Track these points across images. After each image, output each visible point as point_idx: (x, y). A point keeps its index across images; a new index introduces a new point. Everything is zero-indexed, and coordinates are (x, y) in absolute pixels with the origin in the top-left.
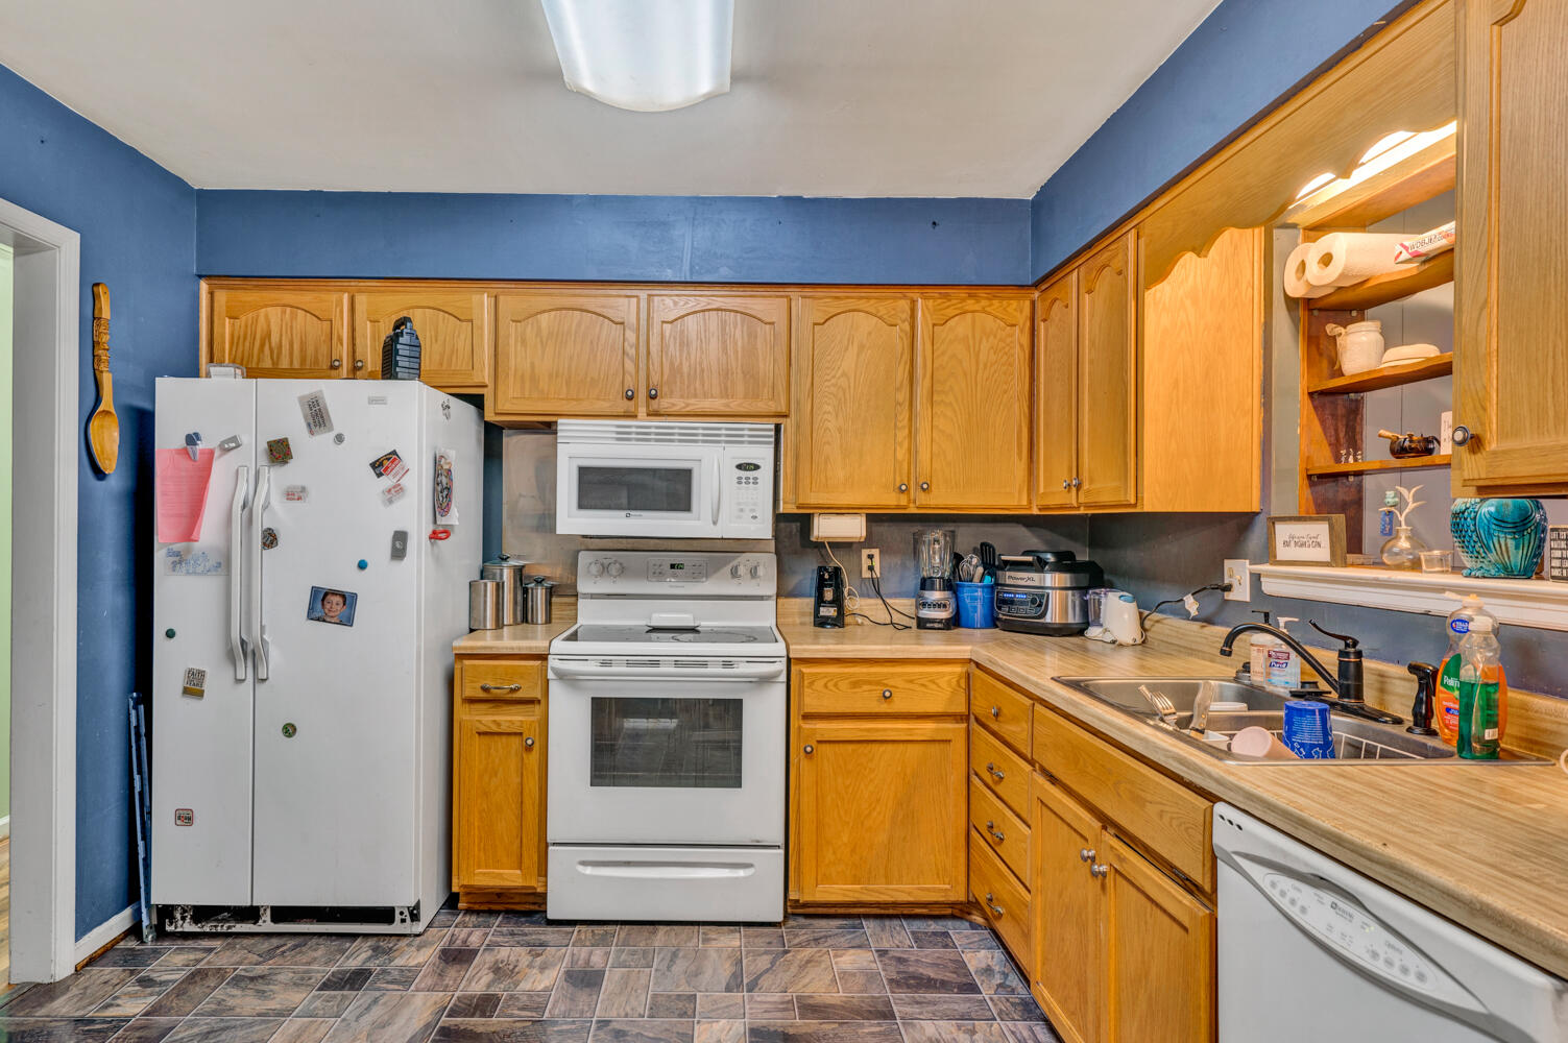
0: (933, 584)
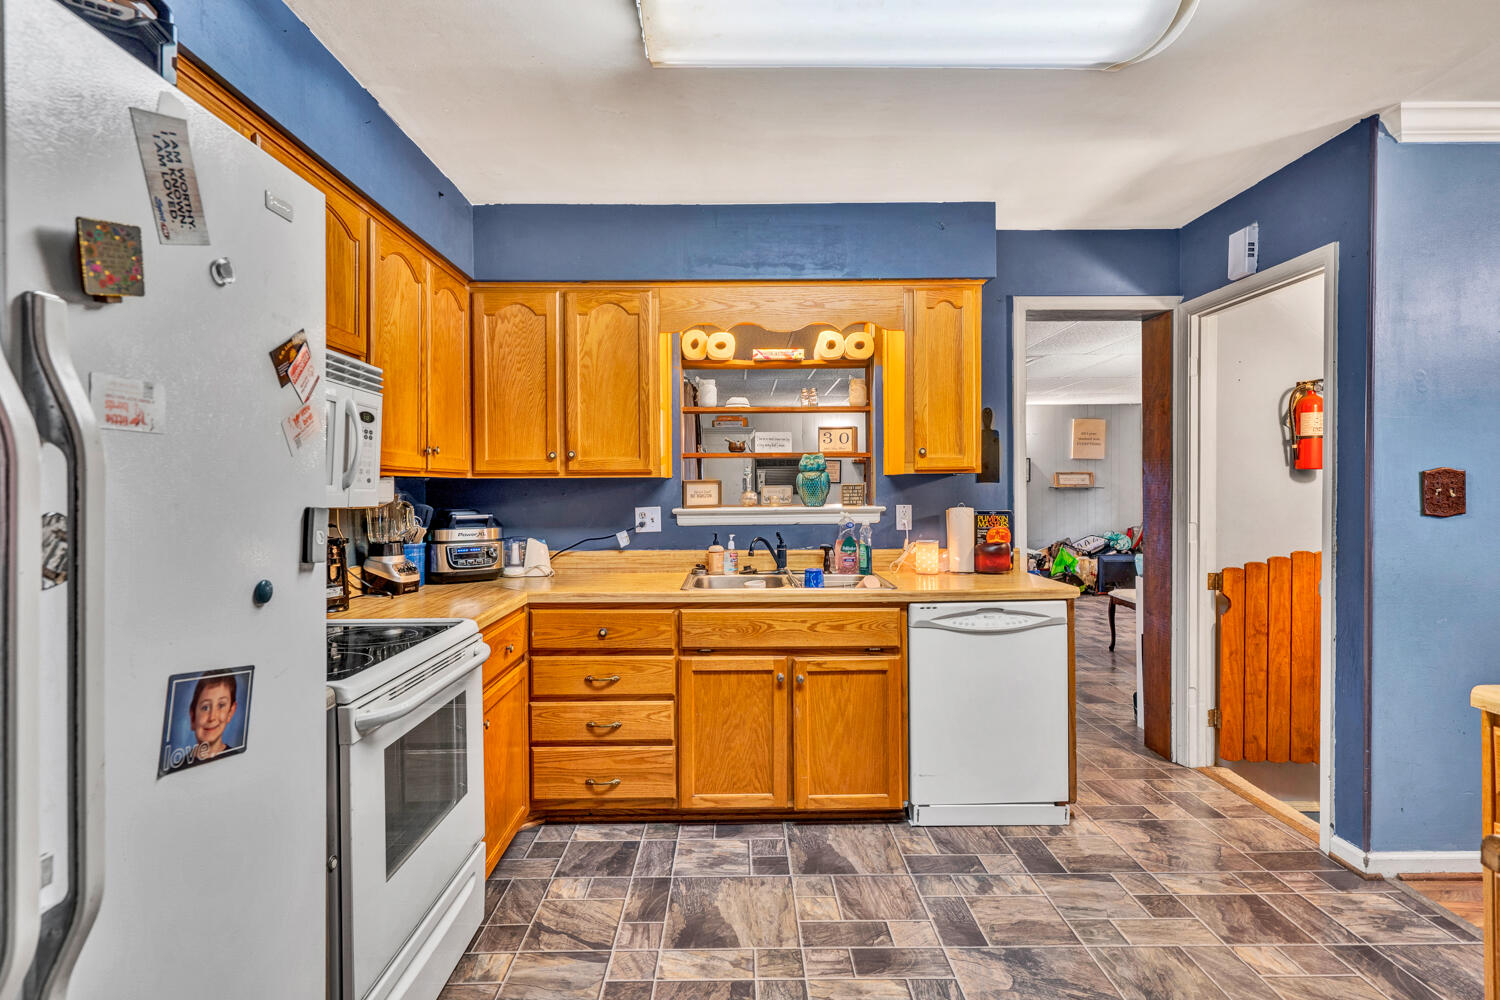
0: (391, 550)
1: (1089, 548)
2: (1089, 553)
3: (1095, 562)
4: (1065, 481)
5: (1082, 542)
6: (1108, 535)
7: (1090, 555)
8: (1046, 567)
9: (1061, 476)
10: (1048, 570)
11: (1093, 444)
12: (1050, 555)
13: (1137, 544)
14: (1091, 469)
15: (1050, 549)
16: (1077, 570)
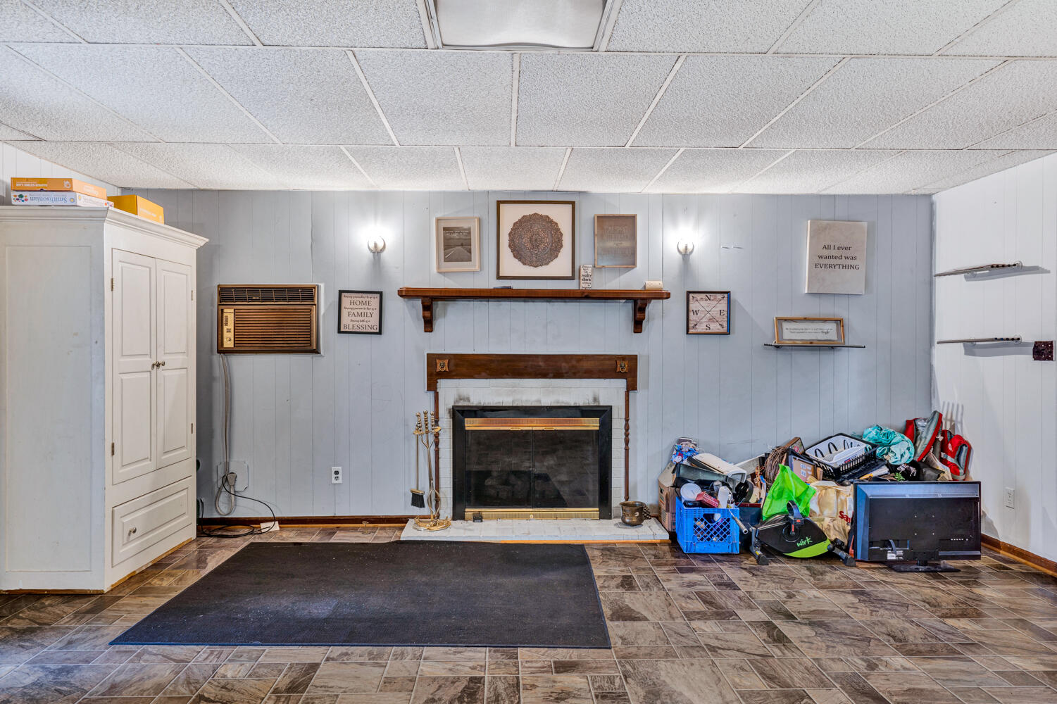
1: (837, 459)
2: (837, 471)
3: (848, 491)
4: (791, 333)
5: (823, 447)
6: (871, 434)
7: (836, 475)
8: (753, 500)
9: (786, 325)
10: (757, 505)
11: (845, 267)
12: (763, 474)
13: (926, 451)
14: (840, 312)
15: (763, 460)
16: (813, 506)
